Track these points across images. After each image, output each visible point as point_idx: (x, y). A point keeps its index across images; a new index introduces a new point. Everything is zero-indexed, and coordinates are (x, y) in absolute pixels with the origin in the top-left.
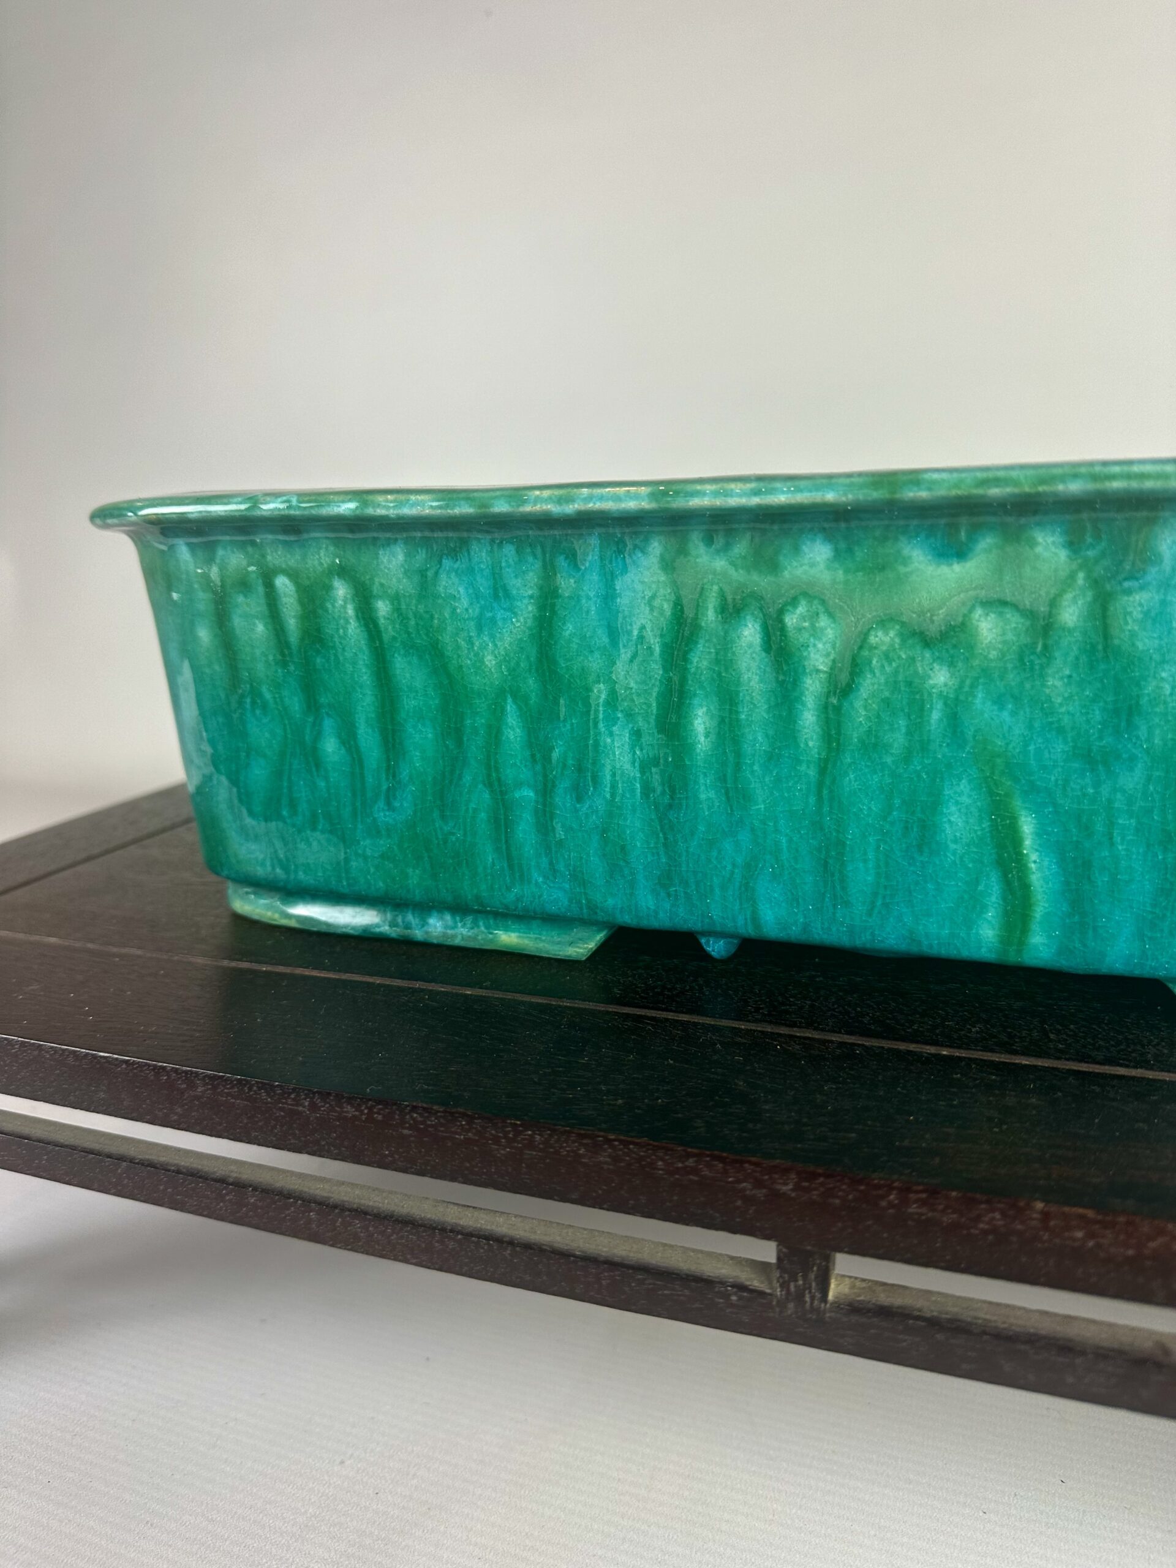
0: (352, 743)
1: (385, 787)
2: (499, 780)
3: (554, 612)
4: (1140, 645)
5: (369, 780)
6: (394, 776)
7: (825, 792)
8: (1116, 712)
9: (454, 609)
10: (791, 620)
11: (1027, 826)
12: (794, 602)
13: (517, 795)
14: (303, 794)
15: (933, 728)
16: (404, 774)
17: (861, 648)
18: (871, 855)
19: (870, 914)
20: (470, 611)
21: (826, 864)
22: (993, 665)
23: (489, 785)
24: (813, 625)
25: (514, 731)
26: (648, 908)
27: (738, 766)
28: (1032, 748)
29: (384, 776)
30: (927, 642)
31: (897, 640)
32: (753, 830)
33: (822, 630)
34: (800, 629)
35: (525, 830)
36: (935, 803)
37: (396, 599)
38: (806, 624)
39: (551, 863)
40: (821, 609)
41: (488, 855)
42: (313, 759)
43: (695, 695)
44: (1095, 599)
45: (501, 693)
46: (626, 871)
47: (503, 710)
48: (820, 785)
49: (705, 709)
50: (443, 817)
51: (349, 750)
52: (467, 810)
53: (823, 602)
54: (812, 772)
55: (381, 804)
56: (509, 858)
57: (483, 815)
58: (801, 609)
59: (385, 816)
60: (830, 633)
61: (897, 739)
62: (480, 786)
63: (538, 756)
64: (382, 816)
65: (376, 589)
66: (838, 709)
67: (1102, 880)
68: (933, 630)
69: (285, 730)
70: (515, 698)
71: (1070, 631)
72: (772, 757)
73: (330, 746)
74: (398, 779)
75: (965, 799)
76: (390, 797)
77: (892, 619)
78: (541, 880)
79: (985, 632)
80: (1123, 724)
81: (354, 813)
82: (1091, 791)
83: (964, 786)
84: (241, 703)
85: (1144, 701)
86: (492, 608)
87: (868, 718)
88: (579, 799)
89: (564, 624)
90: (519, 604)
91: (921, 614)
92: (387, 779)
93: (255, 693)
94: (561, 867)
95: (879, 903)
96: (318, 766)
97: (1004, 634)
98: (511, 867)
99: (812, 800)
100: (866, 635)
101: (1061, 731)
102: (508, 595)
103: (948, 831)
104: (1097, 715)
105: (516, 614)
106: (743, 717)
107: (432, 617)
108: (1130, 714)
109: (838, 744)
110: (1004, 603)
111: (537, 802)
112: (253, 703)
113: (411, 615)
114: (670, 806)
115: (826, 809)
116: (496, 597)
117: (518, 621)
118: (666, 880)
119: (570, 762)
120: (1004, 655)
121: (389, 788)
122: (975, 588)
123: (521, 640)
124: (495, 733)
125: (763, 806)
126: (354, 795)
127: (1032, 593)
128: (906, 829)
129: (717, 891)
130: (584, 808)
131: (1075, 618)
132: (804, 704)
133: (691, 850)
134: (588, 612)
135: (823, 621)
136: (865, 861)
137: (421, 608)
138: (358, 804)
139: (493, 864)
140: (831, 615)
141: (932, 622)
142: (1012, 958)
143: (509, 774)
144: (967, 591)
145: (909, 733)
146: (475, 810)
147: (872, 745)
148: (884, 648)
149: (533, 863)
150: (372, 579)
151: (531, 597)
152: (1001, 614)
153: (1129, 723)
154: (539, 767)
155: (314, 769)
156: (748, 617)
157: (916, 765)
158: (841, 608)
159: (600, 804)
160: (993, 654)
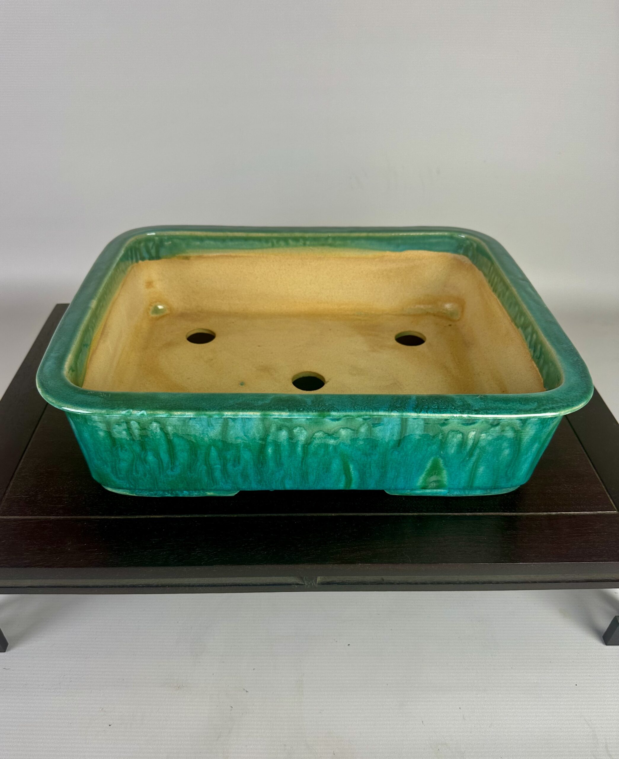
0: (159, 457)
1: (170, 466)
2: (209, 464)
3: (227, 429)
4: (378, 435)
5: (165, 465)
6: (174, 464)
7: (303, 463)
8: (372, 447)
9: (195, 429)
10: (295, 431)
11: (351, 467)
12: (296, 427)
13: (215, 467)
14: (141, 469)
15: (330, 450)
16: (177, 463)
17: (313, 436)
18: (315, 474)
19: (314, 484)
20: (200, 429)
21: (303, 476)
22: (344, 439)
23: (206, 465)
24: (301, 432)
25: (214, 453)
26: (255, 488)
27: (280, 459)
28: (353, 453)
29: (170, 464)
30: (329, 435)
31: (322, 435)
32: (284, 471)
33: (303, 433)
34: (297, 433)
35: (218, 474)
36: (330, 464)
37: (175, 426)
38: (299, 432)
39: (226, 481)
40: (303, 429)
41: (206, 479)
42: (145, 461)
43: (269, 445)
44: (369, 427)
45: (210, 446)
46: (248, 481)
47: (210, 449)
48: (302, 462)
49: (271, 448)
50: (191, 472)
51: (158, 459)
52: (199, 471)
53: (304, 427)
54: (300, 459)
55: (169, 470)
56: (213, 480)
57: (204, 471)
58: (298, 428)
59: (171, 473)
60: (305, 433)
61: (322, 452)
62: (203, 465)
63: (222, 459)
64: (169, 472)
65: (167, 424)
66: (307, 448)
67: (368, 475)
68: (330, 433)
69: (134, 455)
70: (214, 446)
71: (363, 433)
72: (290, 456)
73: (150, 458)
74: (175, 465)
75: (337, 463)
76: (172, 470)
77: (321, 431)
78: (223, 484)
79: (343, 433)
80: (374, 449)
81: (160, 473)
82: (366, 460)
83: (337, 460)
84: (117, 449)
85: (379, 445)
86: (207, 428)
87: (314, 449)
88: (235, 467)
89: (230, 431)
90: (216, 427)
91: (328, 430)
92: (171, 465)
93: (122, 447)
94: (229, 481)
95: (316, 482)
96: (146, 463)
97: (347, 433)
98: (213, 482)
99: (300, 464)
100: (315, 433)
101: (359, 450)
102: (212, 425)
103: (333, 468)
104: (368, 447)
105: (215, 429)
106: (282, 449)
107: (187, 430)
108: (375, 446)
109: (307, 454)
110: (348, 428)
111: (221, 468)
112: (121, 449)
113: (180, 429)
114: (261, 467)
115: (303, 466)
116: (209, 426)
117: (215, 431)
118: (260, 482)
119: (232, 459)
120: (347, 437)
121: (172, 467)
122: (341, 426)
123: (216, 435)
124: (208, 454)
125: (287, 466)
126: (159, 468)
127: (354, 427)
128: (323, 469)
129: (274, 483)
130: (236, 469)
131: (364, 431)
132: (298, 446)
133: (267, 475)
134: (237, 429)
135: (304, 431)
136: (313, 475)
137: (183, 428)
138: (161, 471)
139: (207, 481)
140: (305, 430)
141: (331, 431)
142: (347, 489)
143: (212, 463)
144: (339, 426)
145: (324, 451)
146: (201, 471)
147: (315, 454)
148: (319, 436)
149: (220, 481)
150: (166, 422)
151: (220, 426)
152: (346, 430)
153: (375, 448)
154: (222, 461)
155: (145, 464)
156: (284, 430)
157: (326, 457)
158: (308, 429)
159: (241, 467)
160: (345, 437)
